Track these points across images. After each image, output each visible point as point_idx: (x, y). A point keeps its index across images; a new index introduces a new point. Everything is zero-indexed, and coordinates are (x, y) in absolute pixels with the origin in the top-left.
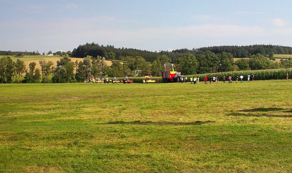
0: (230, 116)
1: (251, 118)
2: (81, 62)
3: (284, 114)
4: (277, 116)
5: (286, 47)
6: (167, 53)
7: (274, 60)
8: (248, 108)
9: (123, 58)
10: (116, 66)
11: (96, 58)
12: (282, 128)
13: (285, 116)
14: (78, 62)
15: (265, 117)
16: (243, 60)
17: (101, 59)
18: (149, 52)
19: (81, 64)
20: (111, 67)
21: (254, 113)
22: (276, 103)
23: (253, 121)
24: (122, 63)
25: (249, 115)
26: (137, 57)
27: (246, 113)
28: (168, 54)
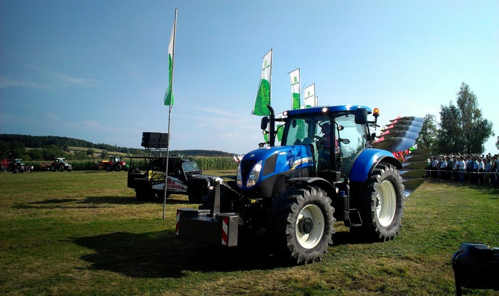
0: (21, 210)
1: (44, 211)
3: (78, 205)
4: (71, 208)
5: (81, 141)
7: (68, 152)
8: (40, 200)
12: (76, 220)
13: (79, 207)
15: (59, 209)
16: (36, 150)
21: (47, 205)
22: (70, 194)
23: (46, 214)
25: (42, 207)
27: (39, 205)
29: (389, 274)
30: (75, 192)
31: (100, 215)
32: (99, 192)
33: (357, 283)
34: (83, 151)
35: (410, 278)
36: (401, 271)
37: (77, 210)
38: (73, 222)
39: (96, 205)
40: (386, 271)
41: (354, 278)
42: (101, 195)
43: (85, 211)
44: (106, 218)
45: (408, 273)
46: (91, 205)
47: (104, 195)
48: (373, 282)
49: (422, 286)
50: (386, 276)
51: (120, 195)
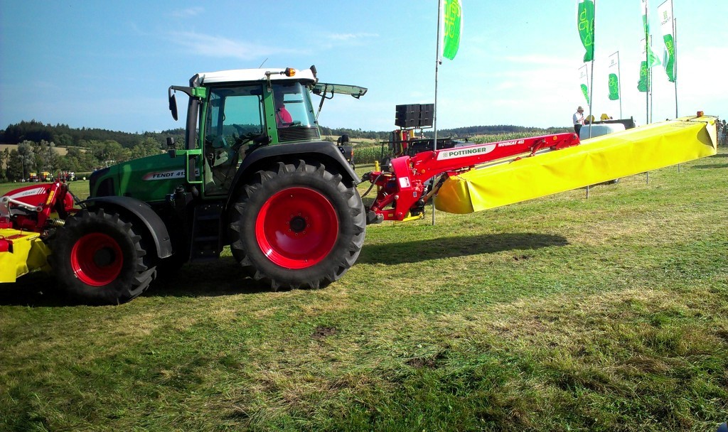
2: (13, 151)
6: (153, 135)
9: (84, 143)
10: (74, 155)
11: (40, 145)
14: (10, 151)
17: (49, 145)
18: (127, 134)
19: (14, 154)
20: (66, 156)
24: (84, 151)
26: (108, 141)
28: (155, 136)
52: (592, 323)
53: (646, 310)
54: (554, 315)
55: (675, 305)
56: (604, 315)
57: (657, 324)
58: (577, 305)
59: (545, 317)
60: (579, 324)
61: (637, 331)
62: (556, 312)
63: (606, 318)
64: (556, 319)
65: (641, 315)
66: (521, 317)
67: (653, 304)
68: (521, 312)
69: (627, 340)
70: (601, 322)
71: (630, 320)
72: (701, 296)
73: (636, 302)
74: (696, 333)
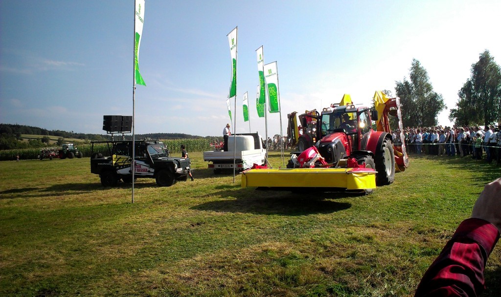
1: (5, 201)
3: (40, 193)
4: (33, 196)
5: (34, 128)
7: (22, 140)
12: (41, 208)
13: (41, 196)
15: (20, 198)
21: (7, 195)
22: (30, 183)
23: (8, 203)
29: (358, 241)
30: (35, 181)
31: (65, 202)
32: (60, 180)
33: (329, 251)
34: (38, 139)
35: (378, 244)
36: (369, 238)
37: (40, 198)
38: (38, 210)
39: (59, 193)
40: (355, 239)
41: (325, 247)
42: (63, 182)
43: (49, 199)
44: (72, 205)
45: (376, 239)
46: (54, 192)
47: (66, 183)
48: (344, 250)
49: (390, 250)
50: (355, 243)
51: (83, 182)
52: (245, 267)
53: (277, 256)
54: (221, 264)
55: (293, 252)
56: (252, 261)
57: (284, 265)
58: (235, 256)
59: (216, 267)
60: (238, 269)
61: (273, 271)
62: (222, 262)
63: (254, 264)
64: (223, 267)
65: (274, 260)
66: (200, 268)
67: (280, 251)
68: (199, 264)
69: (268, 278)
70: (251, 267)
71: (268, 264)
72: (306, 244)
73: (270, 251)
74: (307, 269)
